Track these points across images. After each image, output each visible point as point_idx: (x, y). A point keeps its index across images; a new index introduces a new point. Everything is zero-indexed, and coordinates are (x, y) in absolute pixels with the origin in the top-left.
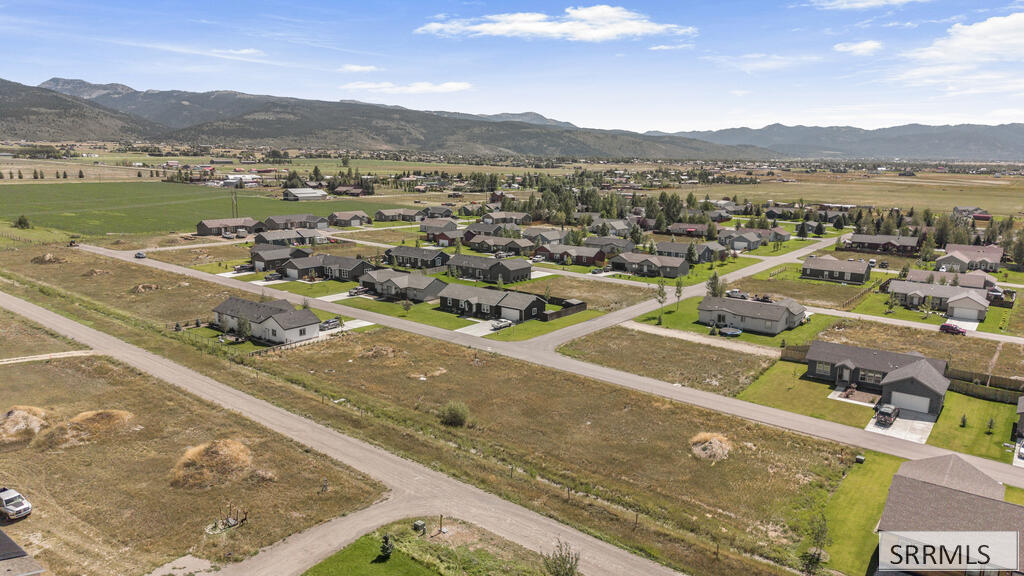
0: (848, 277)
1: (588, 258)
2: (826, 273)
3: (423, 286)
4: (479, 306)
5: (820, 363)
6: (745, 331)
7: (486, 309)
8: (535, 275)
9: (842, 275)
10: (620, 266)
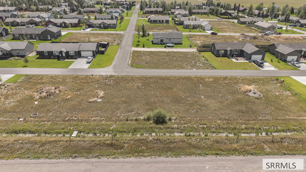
0: (164, 21)
1: (75, 24)
2: (158, 21)
3: (23, 48)
4: (67, 53)
5: (221, 50)
6: (175, 44)
7: (72, 53)
8: (63, 33)
9: (163, 21)
10: (90, 26)
